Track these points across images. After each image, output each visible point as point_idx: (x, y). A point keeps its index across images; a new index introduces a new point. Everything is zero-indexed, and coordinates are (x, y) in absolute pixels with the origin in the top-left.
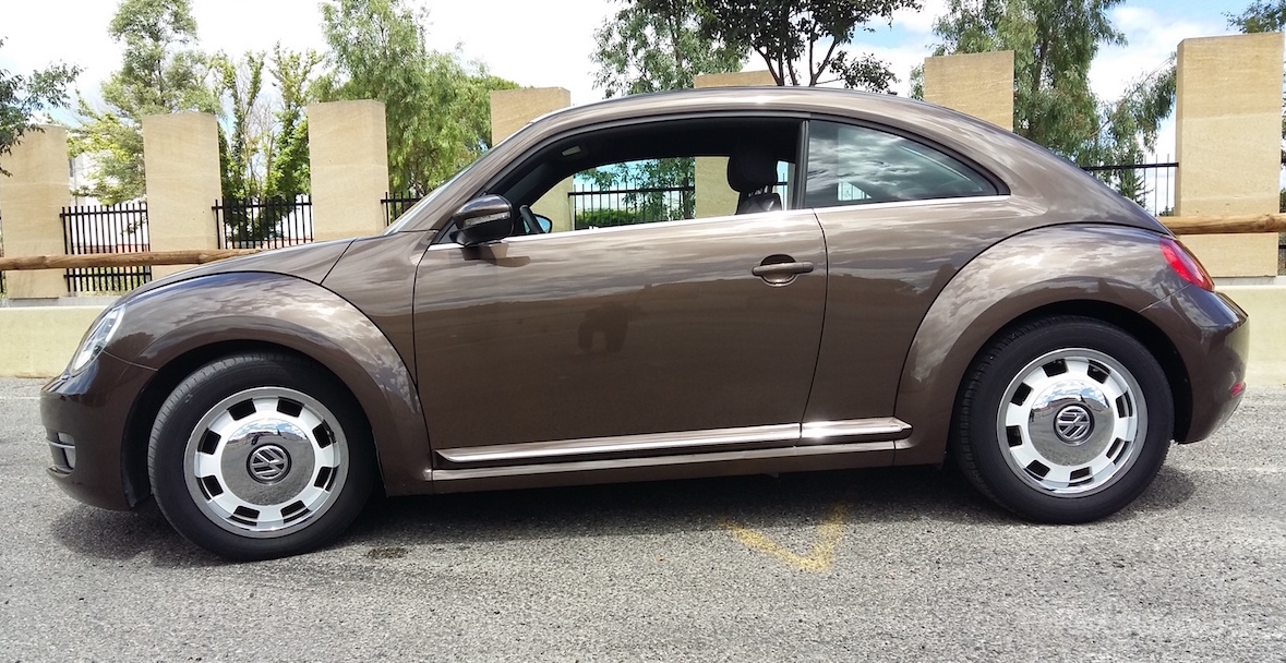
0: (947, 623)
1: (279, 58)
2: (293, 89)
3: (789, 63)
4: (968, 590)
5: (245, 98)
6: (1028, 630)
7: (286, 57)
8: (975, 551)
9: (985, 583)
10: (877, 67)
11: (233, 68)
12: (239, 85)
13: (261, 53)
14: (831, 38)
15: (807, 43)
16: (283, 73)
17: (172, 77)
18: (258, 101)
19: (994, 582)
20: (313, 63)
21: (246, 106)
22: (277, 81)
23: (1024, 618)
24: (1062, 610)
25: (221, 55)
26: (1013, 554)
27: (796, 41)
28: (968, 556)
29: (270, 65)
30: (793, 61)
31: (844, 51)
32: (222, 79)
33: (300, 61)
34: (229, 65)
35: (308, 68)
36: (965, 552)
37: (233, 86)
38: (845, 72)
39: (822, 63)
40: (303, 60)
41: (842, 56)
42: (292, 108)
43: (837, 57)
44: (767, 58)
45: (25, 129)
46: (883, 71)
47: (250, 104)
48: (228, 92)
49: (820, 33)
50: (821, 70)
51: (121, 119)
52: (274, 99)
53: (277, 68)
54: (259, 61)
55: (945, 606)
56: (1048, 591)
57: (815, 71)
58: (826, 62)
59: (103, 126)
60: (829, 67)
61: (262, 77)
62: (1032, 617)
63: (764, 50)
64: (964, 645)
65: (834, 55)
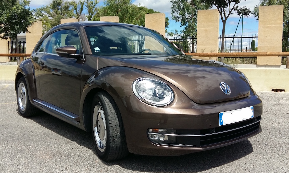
0: (259, 140)
1: (88, 2)
2: (91, 10)
3: (223, 9)
4: (264, 134)
5: (79, 12)
6: (277, 142)
7: (89, 2)
8: (267, 127)
9: (268, 133)
10: (246, 9)
11: (77, 5)
12: (78, 9)
13: (84, 1)
14: (235, 3)
15: (228, 4)
16: (88, 6)
17: (64, 8)
18: (82, 13)
19: (270, 133)
20: (96, 3)
21: (79, 14)
22: (87, 8)
23: (276, 140)
24: (284, 139)
25: (74, 1)
26: (275, 128)
27: (226, 3)
28: (265, 128)
29: (86, 4)
30: (224, 9)
31: (238, 6)
32: (74, 8)
33: (93, 3)
34: (75, 4)
35: (95, 5)
36: (264, 127)
37: (76, 9)
38: (238, 11)
39: (232, 9)
40: (94, 2)
41: (237, 7)
42: (90, 15)
43: (236, 7)
44: (218, 7)
45: (34, 22)
46: (248, 10)
47: (80, 14)
48: (75, 11)
49: (232, 1)
50: (232, 10)
51: (49, 17)
52: (86, 13)
53: (87, 5)
54: (83, 3)
55: (259, 137)
56: (282, 135)
57: (230, 10)
58: (233, 8)
59: (45, 19)
60: (234, 10)
61: (83, 7)
62: (278, 140)
63: (217, 5)
64: (263, 144)
65: (235, 7)
